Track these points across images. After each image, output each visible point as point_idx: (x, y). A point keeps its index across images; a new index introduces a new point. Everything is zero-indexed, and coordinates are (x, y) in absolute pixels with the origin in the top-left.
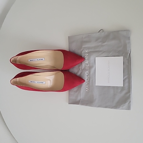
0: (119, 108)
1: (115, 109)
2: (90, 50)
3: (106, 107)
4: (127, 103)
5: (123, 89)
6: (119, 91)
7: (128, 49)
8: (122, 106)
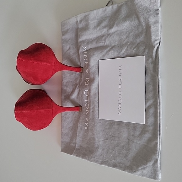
0: (136, 171)
1: (129, 172)
2: (90, 46)
3: (114, 166)
4: (151, 164)
5: (144, 128)
6: (138, 133)
7: (153, 38)
8: (142, 169)
